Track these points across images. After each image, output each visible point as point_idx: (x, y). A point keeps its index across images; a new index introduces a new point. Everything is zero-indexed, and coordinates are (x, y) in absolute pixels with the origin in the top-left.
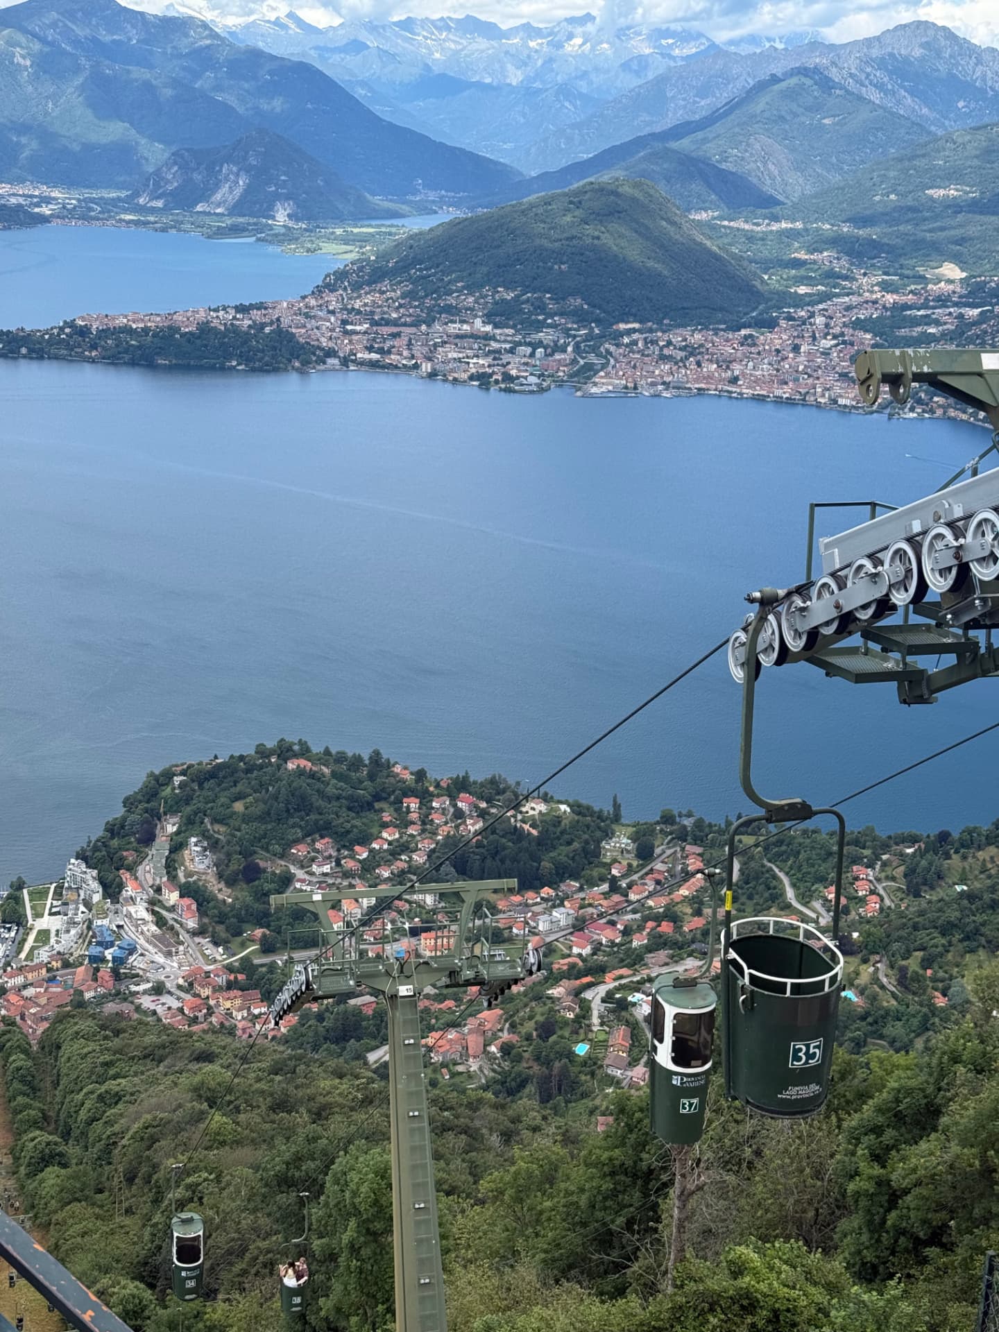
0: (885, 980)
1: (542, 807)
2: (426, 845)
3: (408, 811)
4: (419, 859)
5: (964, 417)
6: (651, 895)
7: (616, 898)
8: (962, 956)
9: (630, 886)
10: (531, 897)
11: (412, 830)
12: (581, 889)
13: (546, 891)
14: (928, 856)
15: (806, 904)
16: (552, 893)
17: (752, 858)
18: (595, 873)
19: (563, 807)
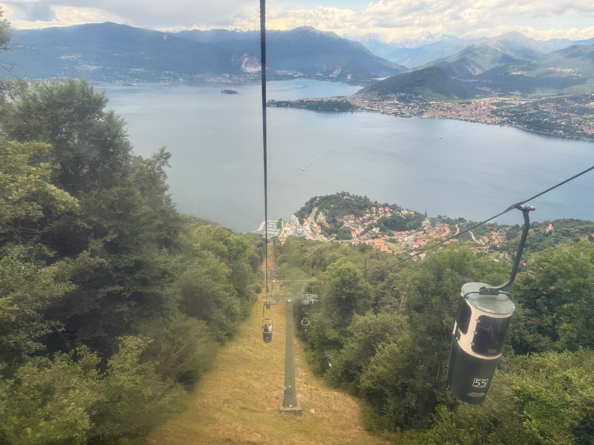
0: (507, 258)
1: (407, 212)
2: (378, 219)
3: (373, 210)
4: (375, 221)
5: (521, 127)
6: (435, 235)
7: (425, 235)
8: (531, 253)
9: (429, 232)
10: (403, 233)
11: (373, 215)
12: (416, 232)
13: (407, 232)
14: (514, 230)
15: (478, 240)
16: (409, 232)
17: (463, 228)
18: (420, 228)
19: (412, 213)
